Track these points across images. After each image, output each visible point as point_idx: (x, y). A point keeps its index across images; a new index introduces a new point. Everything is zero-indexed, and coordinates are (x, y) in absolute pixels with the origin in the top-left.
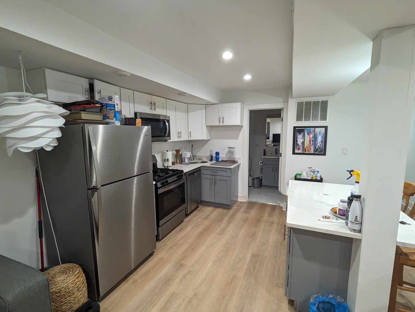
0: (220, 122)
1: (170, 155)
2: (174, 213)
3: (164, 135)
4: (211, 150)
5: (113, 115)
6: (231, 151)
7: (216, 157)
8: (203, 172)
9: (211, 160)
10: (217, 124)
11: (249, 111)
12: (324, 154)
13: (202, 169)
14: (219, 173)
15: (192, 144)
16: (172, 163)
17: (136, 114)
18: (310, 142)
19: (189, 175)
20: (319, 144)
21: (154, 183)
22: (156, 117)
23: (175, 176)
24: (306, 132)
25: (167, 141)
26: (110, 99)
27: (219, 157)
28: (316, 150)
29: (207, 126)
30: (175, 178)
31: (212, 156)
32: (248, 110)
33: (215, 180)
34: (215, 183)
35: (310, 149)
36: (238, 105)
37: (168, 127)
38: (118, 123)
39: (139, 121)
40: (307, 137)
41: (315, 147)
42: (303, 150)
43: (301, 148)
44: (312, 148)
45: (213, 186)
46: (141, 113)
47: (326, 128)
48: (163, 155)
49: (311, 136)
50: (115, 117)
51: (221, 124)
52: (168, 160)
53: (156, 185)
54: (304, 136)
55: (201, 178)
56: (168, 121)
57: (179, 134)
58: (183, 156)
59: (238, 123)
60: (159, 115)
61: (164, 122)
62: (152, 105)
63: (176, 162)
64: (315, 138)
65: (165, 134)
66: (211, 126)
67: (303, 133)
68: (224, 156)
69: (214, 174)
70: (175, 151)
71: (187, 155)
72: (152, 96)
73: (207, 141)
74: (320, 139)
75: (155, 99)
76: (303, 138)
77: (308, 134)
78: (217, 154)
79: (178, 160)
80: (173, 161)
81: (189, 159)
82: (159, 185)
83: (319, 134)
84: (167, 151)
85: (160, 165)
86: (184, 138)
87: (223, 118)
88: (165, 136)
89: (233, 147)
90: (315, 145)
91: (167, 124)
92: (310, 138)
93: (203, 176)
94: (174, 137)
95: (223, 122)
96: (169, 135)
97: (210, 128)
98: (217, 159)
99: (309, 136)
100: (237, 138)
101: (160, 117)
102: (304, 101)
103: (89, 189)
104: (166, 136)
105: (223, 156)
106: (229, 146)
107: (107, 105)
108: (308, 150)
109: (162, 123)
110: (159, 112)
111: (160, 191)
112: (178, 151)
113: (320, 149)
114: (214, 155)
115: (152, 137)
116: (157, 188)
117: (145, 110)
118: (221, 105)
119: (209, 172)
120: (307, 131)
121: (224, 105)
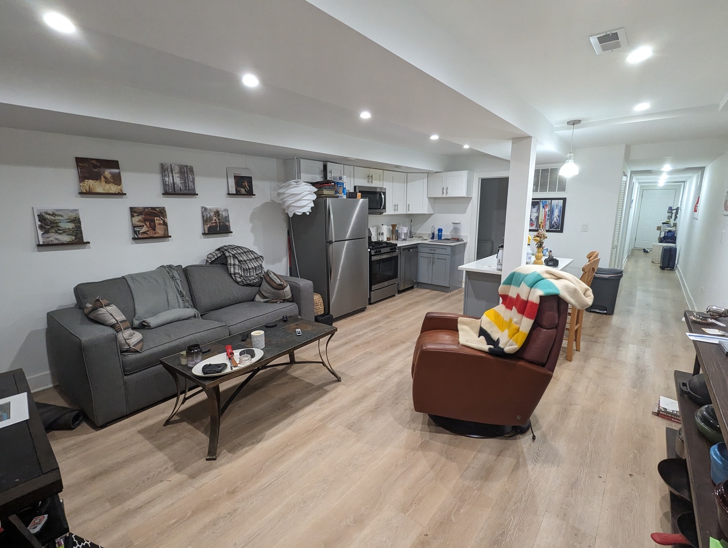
0: (443, 193)
1: (385, 230)
2: (386, 283)
3: (379, 207)
4: (433, 227)
5: (342, 190)
6: (456, 227)
7: (438, 234)
8: (421, 249)
9: (433, 238)
10: (441, 196)
11: (480, 180)
12: (561, 231)
13: (419, 246)
14: (438, 251)
15: (411, 218)
16: (387, 238)
17: (355, 187)
18: (545, 216)
19: (404, 249)
20: (555, 219)
21: (369, 250)
22: (373, 190)
23: (389, 248)
24: (541, 205)
25: (382, 213)
26: (340, 178)
27: (441, 235)
28: (552, 226)
29: (429, 198)
30: (388, 249)
31: (433, 234)
32: (478, 179)
33: (434, 258)
34: (433, 263)
35: (546, 225)
36: (464, 174)
37: (383, 200)
38: (345, 197)
39: (359, 194)
40: (542, 211)
41: (551, 223)
42: (536, 226)
43: (535, 224)
44: (548, 224)
45: (431, 266)
46: (359, 187)
47: (564, 200)
48: (378, 228)
49: (547, 210)
50: (343, 192)
51: (444, 196)
52: (382, 234)
53: (370, 252)
54: (538, 210)
55: (417, 256)
56: (384, 193)
57: (396, 206)
58: (399, 231)
59: (463, 194)
60: (376, 188)
61: (381, 195)
62: (370, 178)
63: (391, 238)
64: (552, 211)
65: (381, 207)
66: (435, 198)
67: (537, 206)
68: (449, 234)
69: (432, 252)
70: (391, 227)
71: (404, 230)
72: (370, 169)
73: (430, 215)
74: (556, 213)
75: (373, 172)
76: (537, 212)
77: (543, 207)
78: (440, 230)
79: (394, 236)
80: (389, 237)
81: (406, 234)
82: (373, 253)
83: (555, 207)
84: (383, 225)
85: (374, 239)
86: (402, 211)
87: (447, 188)
88: (380, 209)
89: (458, 222)
90: (551, 219)
91: (383, 196)
92: (545, 212)
93: (420, 254)
94: (389, 210)
95: (447, 193)
96: (384, 208)
97: (433, 200)
98: (440, 237)
99: (545, 209)
100: (464, 212)
101: (377, 190)
102: (541, 169)
103: (327, 242)
104: (382, 208)
105: (446, 234)
106: (453, 222)
107: (338, 183)
108: (543, 226)
109: (378, 195)
110: (376, 184)
111: (374, 258)
112: (394, 226)
113: (556, 225)
114: (436, 233)
115: (369, 209)
116: (371, 256)
117: (363, 183)
118: (445, 173)
119: (427, 250)
120: (543, 203)
121: (448, 173)
